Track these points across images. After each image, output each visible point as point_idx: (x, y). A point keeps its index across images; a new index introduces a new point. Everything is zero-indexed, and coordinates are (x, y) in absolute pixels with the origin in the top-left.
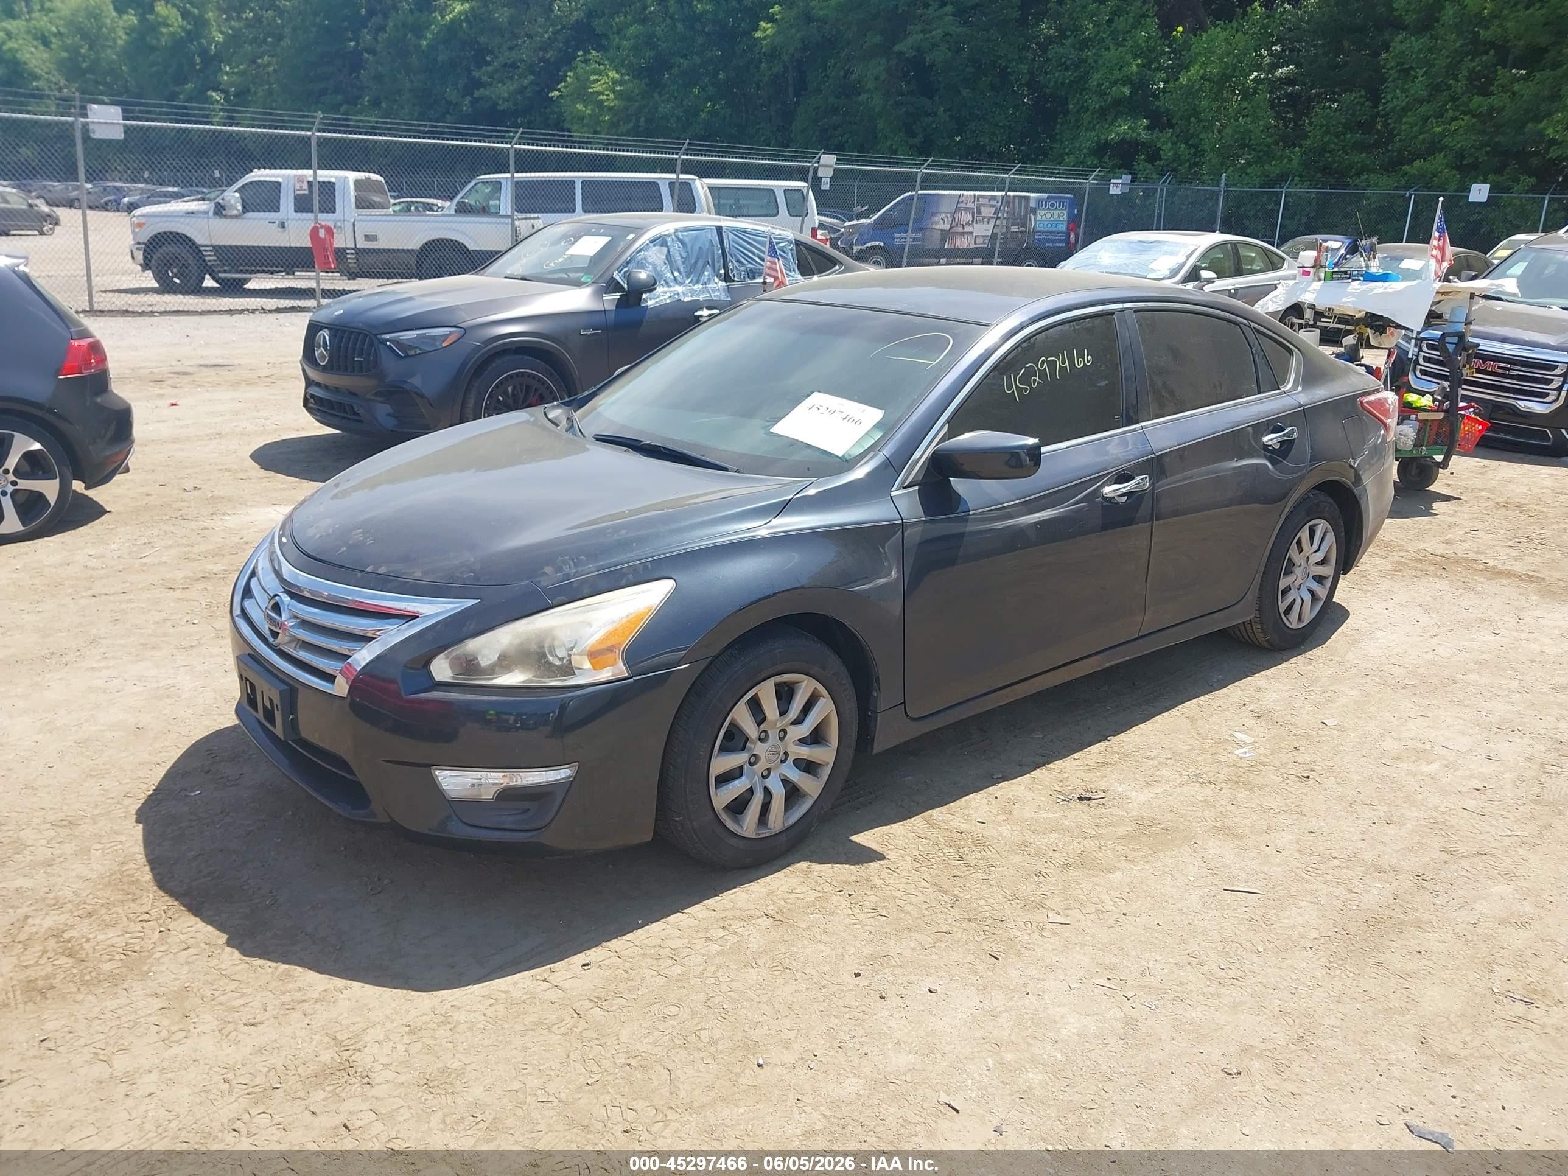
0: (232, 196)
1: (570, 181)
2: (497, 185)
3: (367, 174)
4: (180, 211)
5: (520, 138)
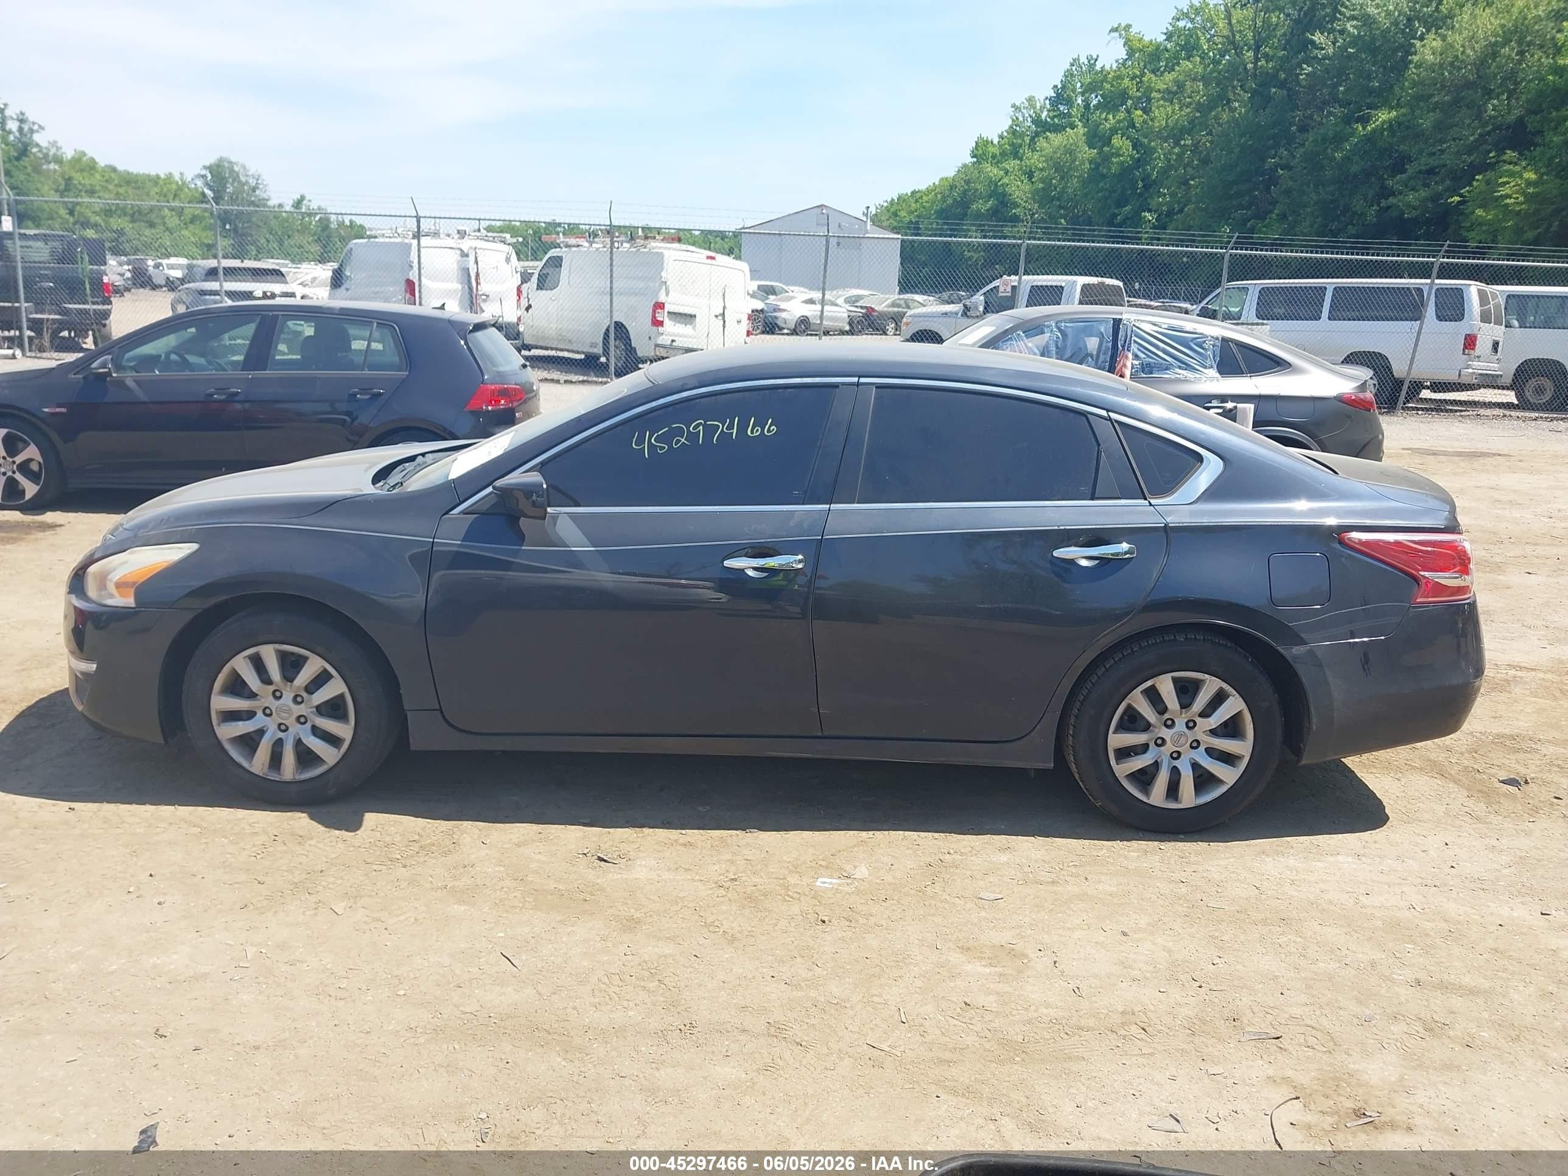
0: (979, 298)
1: (1320, 288)
2: (1245, 289)
3: (1100, 279)
4: (936, 312)
5: (1236, 243)
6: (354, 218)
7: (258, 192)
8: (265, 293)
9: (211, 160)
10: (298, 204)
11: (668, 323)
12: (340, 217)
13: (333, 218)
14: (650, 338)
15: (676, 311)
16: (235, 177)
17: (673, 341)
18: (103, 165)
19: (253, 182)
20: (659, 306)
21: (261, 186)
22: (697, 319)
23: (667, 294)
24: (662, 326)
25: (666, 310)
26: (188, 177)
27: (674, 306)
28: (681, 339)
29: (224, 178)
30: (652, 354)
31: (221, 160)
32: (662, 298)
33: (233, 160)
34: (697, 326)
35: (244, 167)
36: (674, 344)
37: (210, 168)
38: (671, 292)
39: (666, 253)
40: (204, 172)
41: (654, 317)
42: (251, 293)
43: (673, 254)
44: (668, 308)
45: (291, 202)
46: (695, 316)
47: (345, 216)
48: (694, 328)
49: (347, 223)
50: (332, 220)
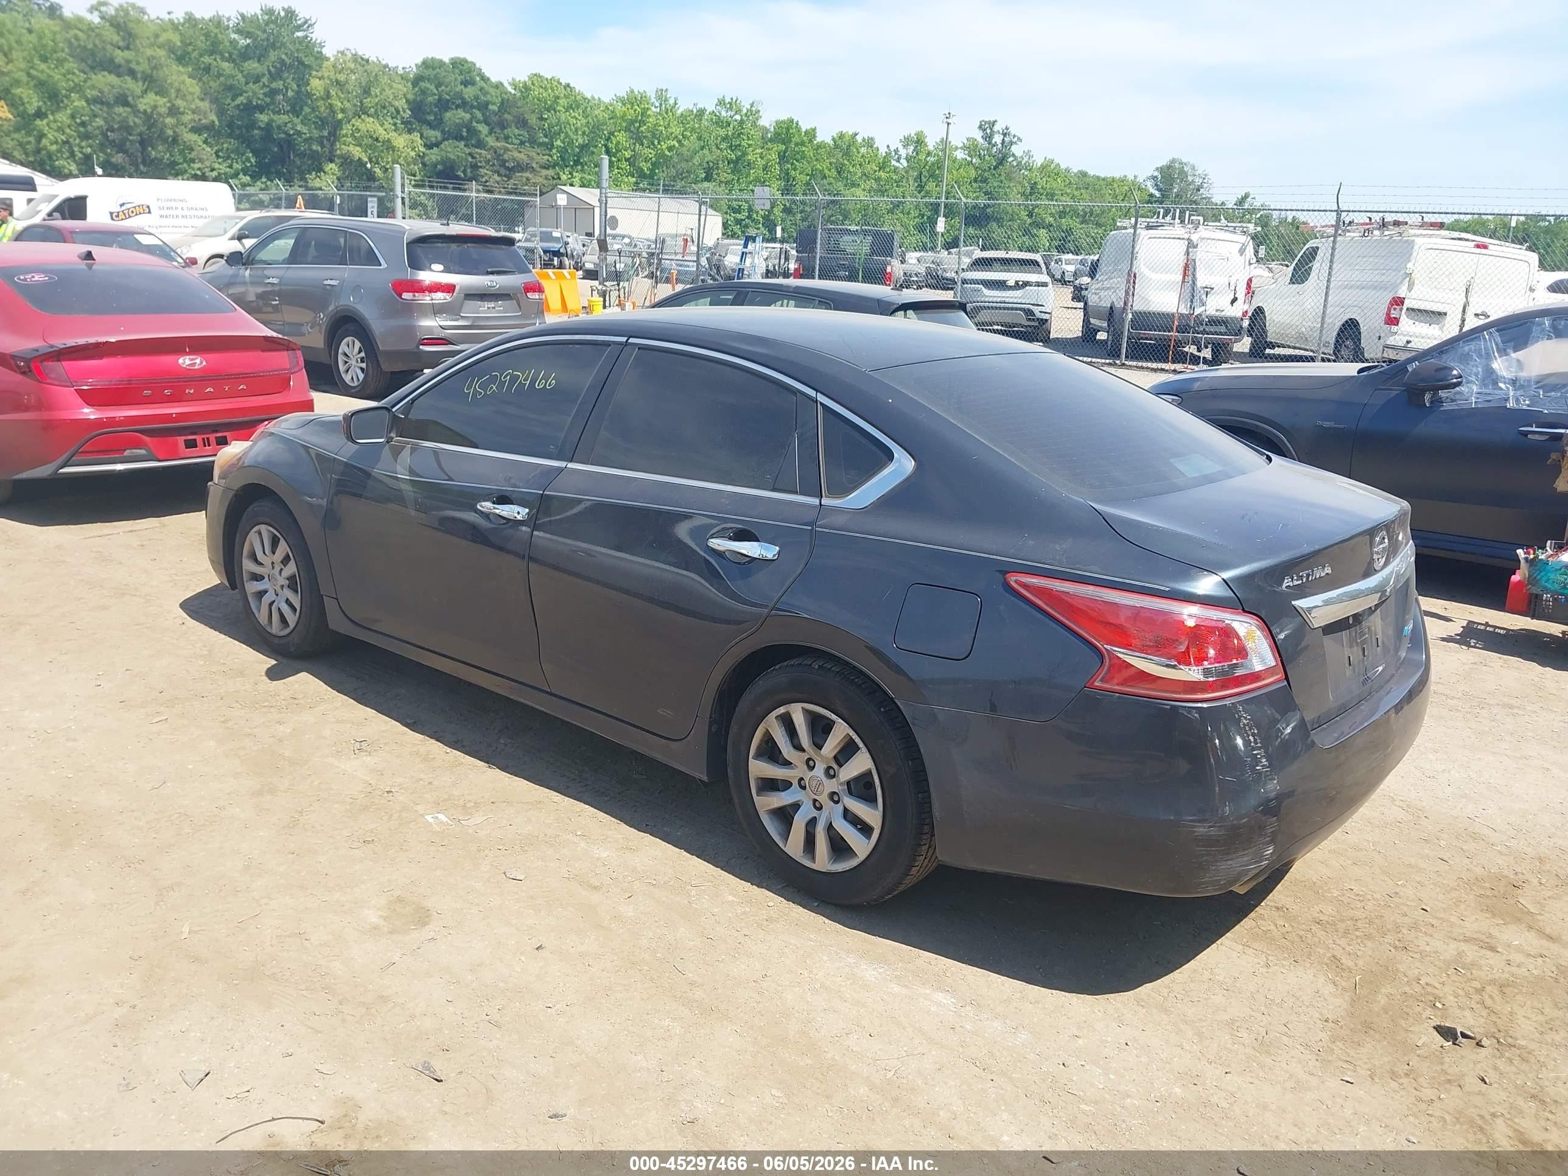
6: (1298, 214)
7: (1202, 191)
8: (1017, 282)
9: (1163, 162)
10: (1241, 201)
11: (1404, 320)
12: (1284, 212)
13: (1275, 214)
14: (1380, 337)
15: (1422, 308)
16: (1183, 174)
17: (1408, 342)
18: (1076, 171)
19: (1198, 181)
20: (1399, 302)
21: (1205, 185)
22: (1448, 318)
23: (1410, 288)
24: (1397, 324)
25: (1405, 307)
26: (1140, 179)
27: (1414, 302)
28: (1416, 340)
29: (1173, 179)
30: (1379, 355)
31: (1173, 161)
32: (1402, 293)
33: (1184, 160)
34: (1447, 326)
35: (1193, 168)
36: (1409, 346)
37: (1161, 170)
38: (1415, 288)
39: (1419, 241)
40: (1156, 174)
41: (1388, 314)
42: (1005, 282)
43: (1424, 242)
44: (1408, 304)
45: (1234, 201)
46: (1445, 314)
47: (1289, 212)
48: (1441, 329)
49: (1290, 220)
50: (1274, 217)
